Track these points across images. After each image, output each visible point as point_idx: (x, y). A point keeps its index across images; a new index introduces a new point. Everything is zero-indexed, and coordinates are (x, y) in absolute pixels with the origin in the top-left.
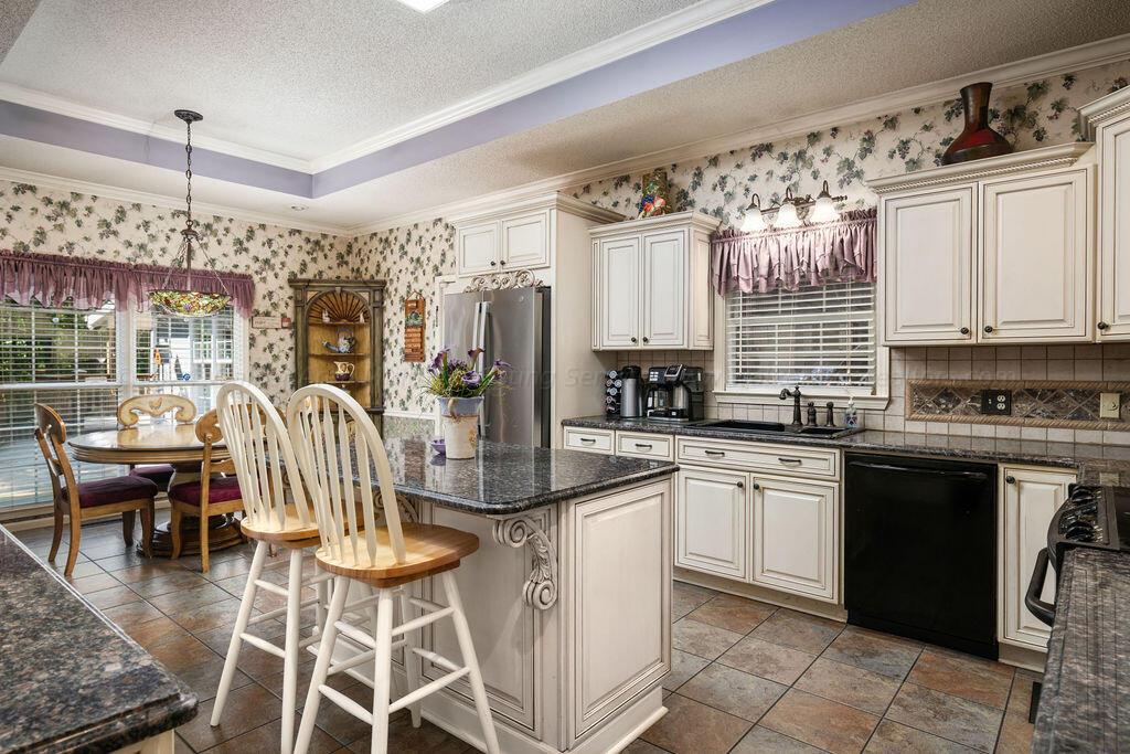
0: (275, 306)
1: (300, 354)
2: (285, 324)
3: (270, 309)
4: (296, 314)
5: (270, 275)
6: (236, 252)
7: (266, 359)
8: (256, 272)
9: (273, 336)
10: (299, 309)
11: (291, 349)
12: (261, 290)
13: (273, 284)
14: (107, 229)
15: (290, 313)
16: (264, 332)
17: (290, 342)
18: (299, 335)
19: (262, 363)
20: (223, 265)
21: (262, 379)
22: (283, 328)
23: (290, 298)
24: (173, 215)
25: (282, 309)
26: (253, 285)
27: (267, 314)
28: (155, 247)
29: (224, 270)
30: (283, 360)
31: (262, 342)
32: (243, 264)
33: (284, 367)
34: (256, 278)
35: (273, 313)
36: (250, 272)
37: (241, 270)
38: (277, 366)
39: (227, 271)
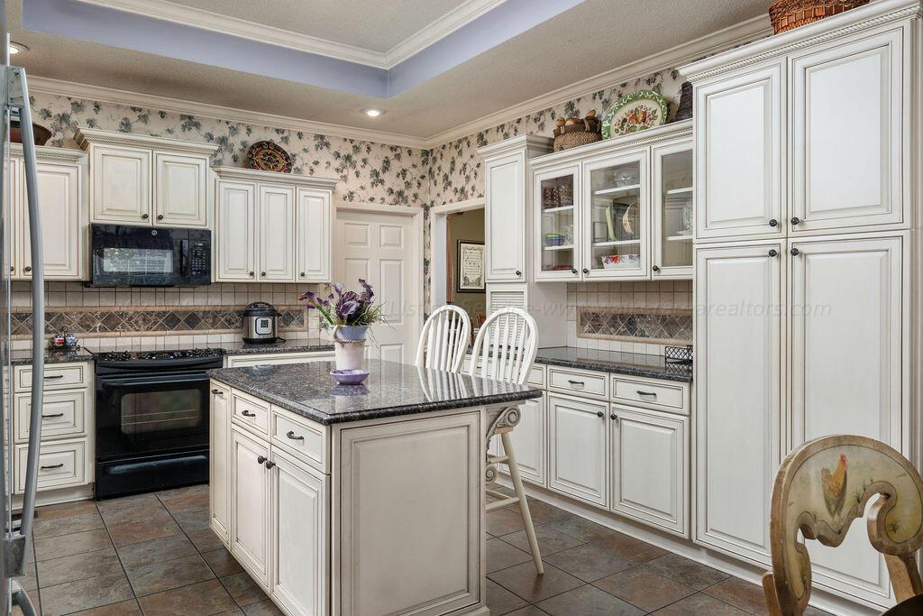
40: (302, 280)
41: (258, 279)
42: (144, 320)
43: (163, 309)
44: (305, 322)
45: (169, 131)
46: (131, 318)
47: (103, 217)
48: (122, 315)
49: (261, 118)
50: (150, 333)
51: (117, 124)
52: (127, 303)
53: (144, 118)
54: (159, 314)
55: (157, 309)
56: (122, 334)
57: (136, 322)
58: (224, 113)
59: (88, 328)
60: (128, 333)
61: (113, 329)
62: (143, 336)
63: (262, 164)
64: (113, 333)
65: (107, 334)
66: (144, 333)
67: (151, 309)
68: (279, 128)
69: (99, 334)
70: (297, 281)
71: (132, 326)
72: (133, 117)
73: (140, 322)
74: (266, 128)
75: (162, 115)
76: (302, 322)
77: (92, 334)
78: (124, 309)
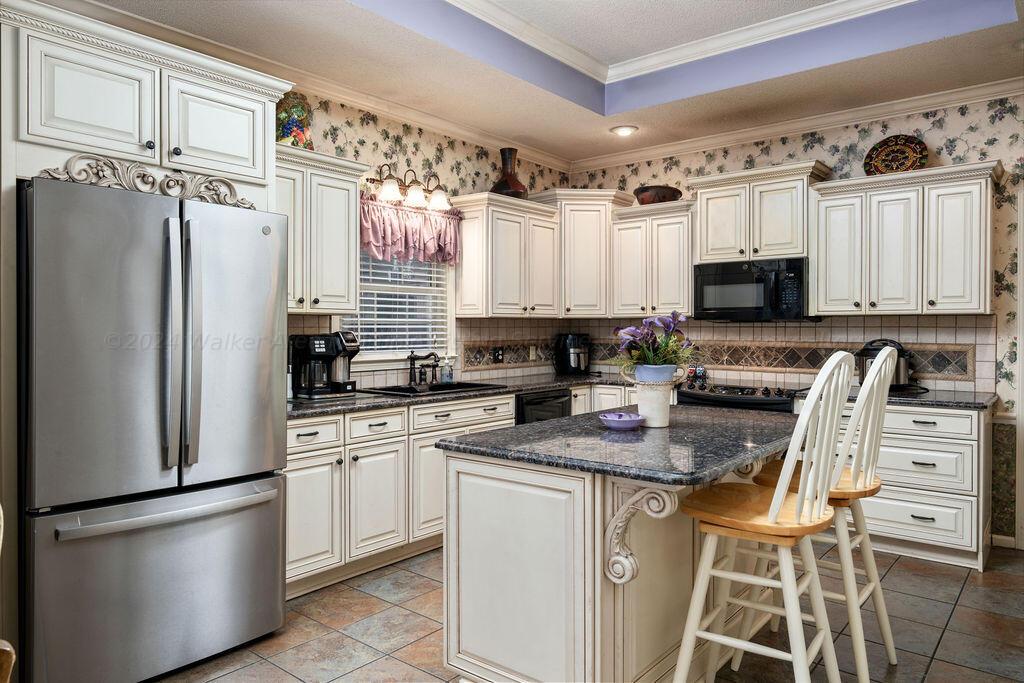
40: (933, 310)
41: (866, 310)
42: (765, 355)
43: (784, 344)
44: (970, 368)
45: (790, 156)
46: (753, 353)
47: (708, 257)
48: (746, 349)
49: (896, 108)
50: (770, 369)
51: (742, 164)
52: (750, 338)
53: (766, 151)
54: (780, 350)
55: (778, 345)
56: (746, 368)
57: (758, 357)
58: (850, 116)
59: (717, 360)
60: (750, 368)
61: (737, 363)
62: (765, 372)
63: (881, 166)
64: (737, 367)
65: (733, 367)
66: (765, 368)
67: (771, 345)
68: (928, 110)
69: (725, 366)
70: (925, 312)
71: (754, 361)
72: (756, 152)
73: (762, 357)
74: (909, 117)
75: (784, 141)
76: (964, 368)
77: (720, 366)
78: (749, 344)
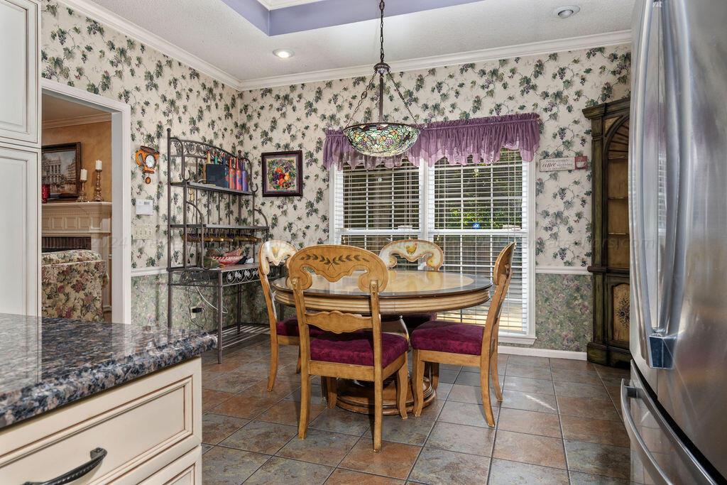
0: (568, 144)
1: (598, 199)
2: (580, 164)
3: (562, 148)
4: (594, 150)
5: (561, 109)
6: (523, 92)
7: (558, 205)
8: (546, 110)
9: (565, 180)
10: (598, 144)
11: (587, 194)
12: (550, 127)
13: (565, 118)
14: (410, 98)
15: (587, 151)
16: (554, 176)
17: (588, 186)
18: (597, 176)
19: (551, 211)
20: (509, 109)
21: (551, 229)
22: (577, 168)
23: (587, 132)
24: (462, 70)
25: (577, 147)
26: (541, 125)
27: (558, 155)
28: (446, 105)
29: (510, 114)
30: (578, 207)
31: (551, 187)
32: (531, 103)
33: (579, 215)
34: (545, 117)
35: (566, 153)
36: (538, 111)
37: (529, 110)
38: (570, 214)
39: (514, 113)
